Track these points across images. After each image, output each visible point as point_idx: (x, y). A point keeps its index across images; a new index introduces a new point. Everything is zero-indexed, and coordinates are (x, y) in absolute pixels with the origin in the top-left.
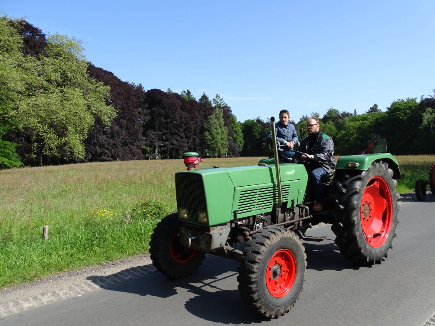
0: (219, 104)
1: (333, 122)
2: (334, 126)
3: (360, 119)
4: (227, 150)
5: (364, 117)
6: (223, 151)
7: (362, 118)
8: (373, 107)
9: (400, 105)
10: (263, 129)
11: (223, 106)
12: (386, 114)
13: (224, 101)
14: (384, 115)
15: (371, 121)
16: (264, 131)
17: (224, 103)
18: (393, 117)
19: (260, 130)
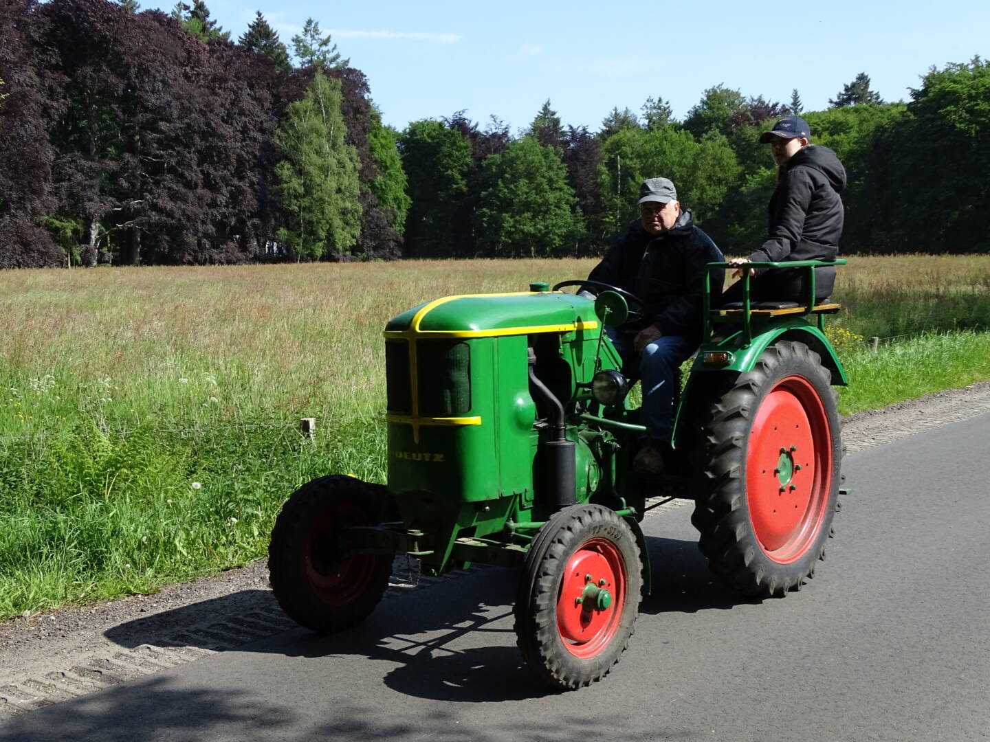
0: (315, 58)
1: (724, 136)
2: (730, 150)
3: (820, 129)
4: (358, 232)
5: (834, 121)
6: (345, 237)
7: (827, 125)
8: (854, 85)
9: (955, 82)
10: (479, 159)
11: (333, 66)
12: (909, 113)
13: (334, 48)
14: (902, 113)
15: (857, 135)
16: (484, 163)
17: (338, 56)
18: (935, 123)
19: (468, 160)
